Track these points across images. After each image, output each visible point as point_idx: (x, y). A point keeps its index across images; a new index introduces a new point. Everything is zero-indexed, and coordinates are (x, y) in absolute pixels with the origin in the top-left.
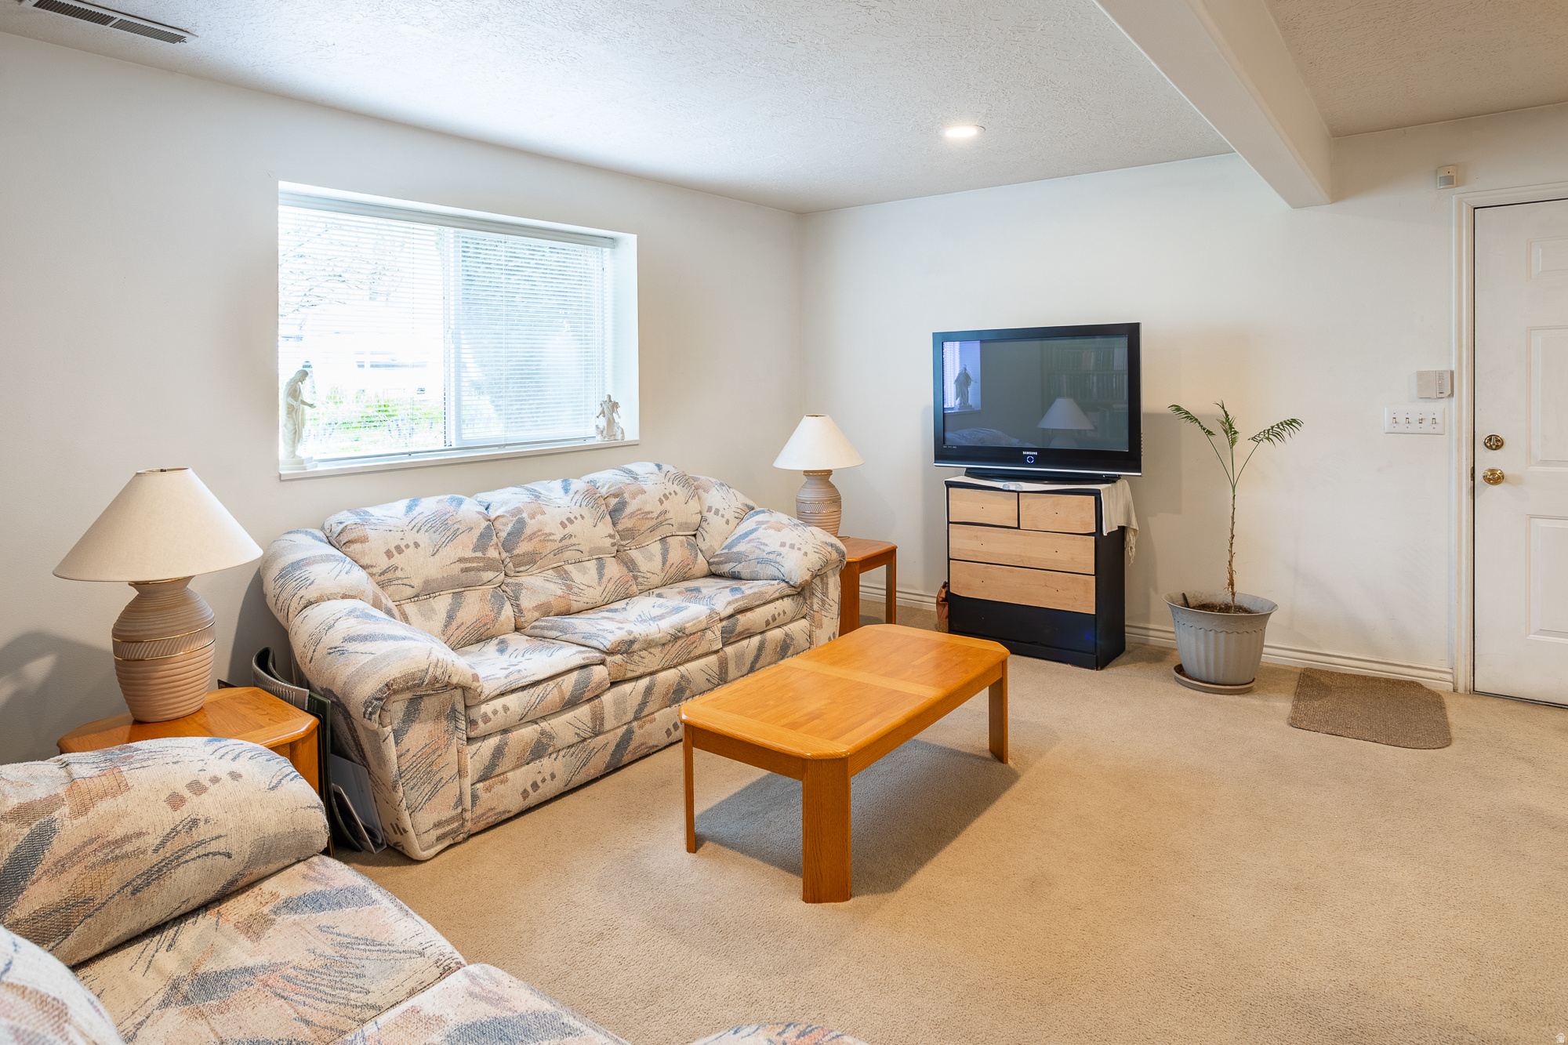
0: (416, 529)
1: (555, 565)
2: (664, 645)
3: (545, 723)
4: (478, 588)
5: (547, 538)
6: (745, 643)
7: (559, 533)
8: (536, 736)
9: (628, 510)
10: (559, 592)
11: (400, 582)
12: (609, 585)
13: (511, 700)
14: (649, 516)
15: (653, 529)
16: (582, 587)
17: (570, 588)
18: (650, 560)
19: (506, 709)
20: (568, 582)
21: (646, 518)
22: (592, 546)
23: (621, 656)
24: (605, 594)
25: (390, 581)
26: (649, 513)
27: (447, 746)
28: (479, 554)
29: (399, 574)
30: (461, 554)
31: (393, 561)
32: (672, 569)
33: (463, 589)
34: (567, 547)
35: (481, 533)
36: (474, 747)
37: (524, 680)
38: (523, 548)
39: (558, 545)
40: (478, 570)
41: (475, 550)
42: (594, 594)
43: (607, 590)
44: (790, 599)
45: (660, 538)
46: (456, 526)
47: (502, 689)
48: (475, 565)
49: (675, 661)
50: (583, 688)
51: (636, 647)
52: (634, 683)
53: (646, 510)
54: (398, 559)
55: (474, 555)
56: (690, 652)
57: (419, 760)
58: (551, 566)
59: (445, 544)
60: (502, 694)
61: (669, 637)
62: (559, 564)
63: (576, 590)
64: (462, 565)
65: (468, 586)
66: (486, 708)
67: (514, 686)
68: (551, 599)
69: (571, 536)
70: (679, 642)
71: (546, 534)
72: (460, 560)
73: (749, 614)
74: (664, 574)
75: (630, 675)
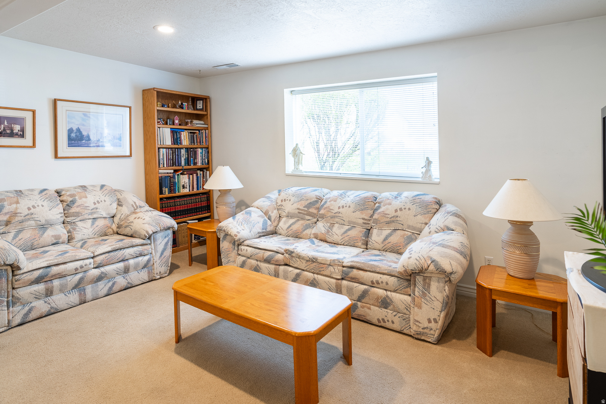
0: (293, 196)
1: (332, 222)
2: (307, 261)
3: (259, 263)
4: (305, 220)
5: (330, 210)
6: (356, 285)
7: (336, 210)
8: (255, 265)
9: (379, 211)
10: (323, 232)
11: (283, 210)
12: (346, 238)
13: (249, 249)
14: (386, 216)
15: (388, 223)
16: (334, 234)
17: (328, 232)
18: (379, 236)
19: (247, 251)
20: (329, 230)
21: (385, 217)
22: (350, 220)
23: (288, 255)
24: (342, 240)
25: (280, 209)
26: (387, 214)
27: (232, 252)
28: (306, 209)
29: (283, 207)
30: (299, 207)
31: (282, 203)
32: (389, 245)
33: (301, 219)
34: (337, 216)
35: (310, 202)
36: (240, 257)
37: (255, 245)
38: (322, 212)
39: (333, 214)
40: (304, 214)
41: (304, 207)
42: (336, 238)
43: (344, 239)
44: (396, 279)
45: (394, 228)
46: (303, 198)
47: (248, 244)
48: (303, 212)
49: (313, 271)
50: (271, 258)
51: (294, 255)
52: (294, 269)
53: (386, 213)
54: (283, 203)
55: (303, 209)
56: (320, 271)
57: (225, 251)
58: (330, 222)
59: (296, 202)
60: (248, 246)
61: (308, 259)
62: (334, 222)
63: (330, 234)
64: (298, 211)
65: (303, 219)
66: (243, 247)
67: (251, 246)
68: (319, 233)
69: (340, 213)
70: (315, 264)
71: (330, 209)
72: (298, 209)
73: (361, 272)
74: (383, 245)
75: (291, 264)
